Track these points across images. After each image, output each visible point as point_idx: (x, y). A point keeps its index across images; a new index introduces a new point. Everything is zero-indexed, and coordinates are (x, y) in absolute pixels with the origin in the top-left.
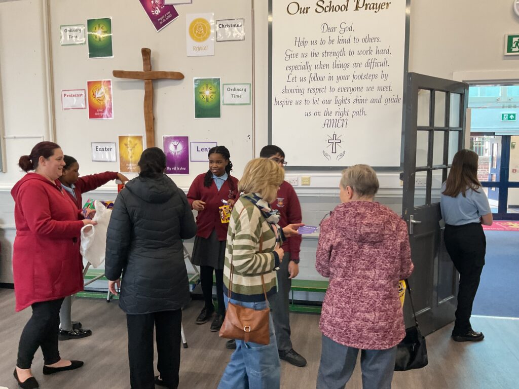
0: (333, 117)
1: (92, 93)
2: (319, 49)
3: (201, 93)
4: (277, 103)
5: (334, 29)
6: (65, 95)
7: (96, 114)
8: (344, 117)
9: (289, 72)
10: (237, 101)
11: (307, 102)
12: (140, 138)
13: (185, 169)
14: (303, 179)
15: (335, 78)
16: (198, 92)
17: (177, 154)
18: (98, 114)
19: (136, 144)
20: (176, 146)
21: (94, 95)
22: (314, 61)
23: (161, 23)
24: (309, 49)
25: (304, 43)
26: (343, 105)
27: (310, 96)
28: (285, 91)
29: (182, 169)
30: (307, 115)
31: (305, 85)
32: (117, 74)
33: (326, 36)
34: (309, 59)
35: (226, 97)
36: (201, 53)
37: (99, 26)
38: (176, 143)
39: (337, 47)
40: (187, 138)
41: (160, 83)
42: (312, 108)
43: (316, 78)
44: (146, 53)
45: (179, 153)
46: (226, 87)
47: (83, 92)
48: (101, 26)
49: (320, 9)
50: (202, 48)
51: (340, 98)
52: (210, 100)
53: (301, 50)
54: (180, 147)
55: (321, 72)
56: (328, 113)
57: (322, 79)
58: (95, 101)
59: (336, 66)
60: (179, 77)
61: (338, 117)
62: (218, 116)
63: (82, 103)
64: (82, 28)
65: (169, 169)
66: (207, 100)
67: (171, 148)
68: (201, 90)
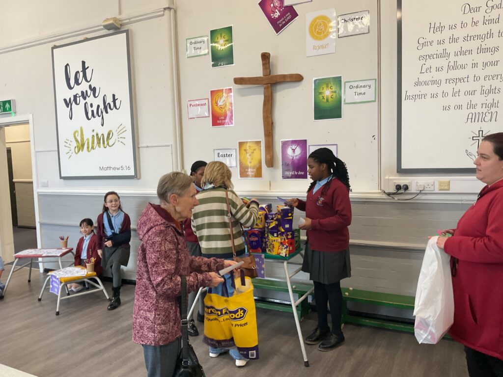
0: (479, 109)
1: (214, 102)
2: (459, 33)
3: (321, 93)
4: (407, 97)
5: (478, 9)
6: (190, 105)
7: (218, 122)
8: (493, 110)
9: (424, 62)
10: (358, 99)
11: (444, 94)
12: (258, 143)
13: (303, 173)
14: (440, 183)
15: (480, 65)
16: (317, 92)
17: (295, 158)
18: (220, 121)
19: (255, 150)
20: (294, 150)
21: (216, 103)
22: (452, 48)
23: (280, 25)
24: (446, 34)
25: (441, 28)
26: (491, 96)
27: (448, 88)
28: (418, 84)
29: (300, 173)
30: (444, 108)
31: (443, 76)
32: (239, 81)
34: (447, 45)
35: (348, 95)
36: (321, 52)
37: (221, 36)
38: (294, 147)
39: (482, 29)
40: (305, 141)
41: (279, 87)
42: (452, 101)
43: (455, 67)
44: (265, 57)
45: (297, 157)
46: (348, 85)
47: (206, 101)
48: (223, 35)
50: (322, 47)
51: (487, 87)
52: (330, 99)
53: (438, 36)
54: (298, 151)
55: (461, 60)
56: (471, 106)
57: (463, 67)
58: (217, 109)
59: (481, 50)
60: (298, 78)
61: (485, 110)
62: (339, 116)
63: (205, 111)
64: (205, 39)
65: (287, 173)
66: (327, 100)
67: (289, 151)
68: (321, 90)
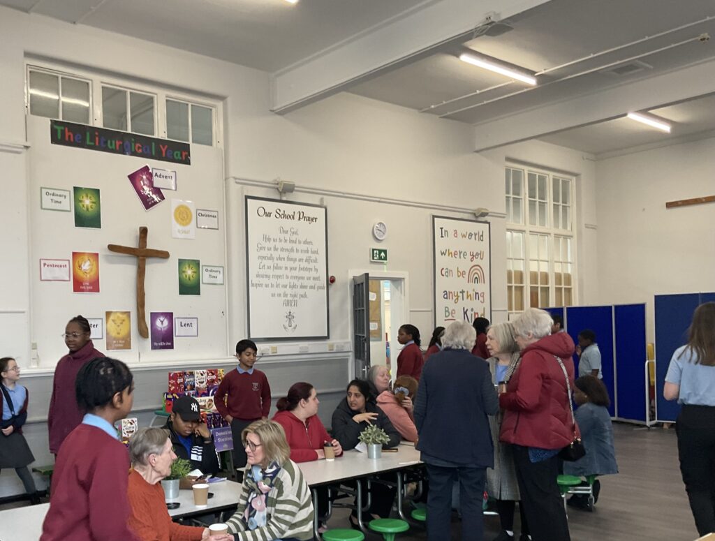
0: (289, 298)
1: (77, 265)
2: (279, 245)
3: (184, 272)
4: (253, 285)
5: (287, 232)
6: (45, 264)
7: (81, 287)
8: (295, 299)
9: (260, 261)
10: (213, 280)
11: (272, 286)
12: (128, 313)
13: (170, 344)
14: (273, 348)
15: (289, 268)
16: (181, 272)
18: (84, 287)
19: (124, 320)
20: (162, 322)
21: (80, 267)
22: (276, 254)
23: (150, 203)
24: (272, 244)
25: (269, 239)
26: (294, 289)
27: (273, 281)
28: (258, 276)
29: (167, 344)
30: (273, 295)
31: (270, 272)
32: (112, 248)
33: (282, 236)
34: (272, 252)
35: (205, 277)
36: (184, 236)
37: (87, 196)
38: (162, 319)
39: (288, 246)
40: (172, 314)
41: (148, 260)
42: (277, 291)
43: (276, 268)
44: (144, 231)
46: (205, 268)
47: (67, 263)
48: (89, 195)
49: (278, 216)
50: (185, 232)
51: (292, 284)
52: (191, 278)
53: (267, 245)
54: (166, 323)
55: (281, 263)
56: (285, 295)
57: (281, 268)
58: (80, 274)
59: (290, 259)
60: (164, 255)
61: (291, 299)
62: (199, 293)
63: (65, 273)
64: (67, 194)
65: (156, 344)
66: (189, 279)
67: (158, 323)
68: (184, 269)
